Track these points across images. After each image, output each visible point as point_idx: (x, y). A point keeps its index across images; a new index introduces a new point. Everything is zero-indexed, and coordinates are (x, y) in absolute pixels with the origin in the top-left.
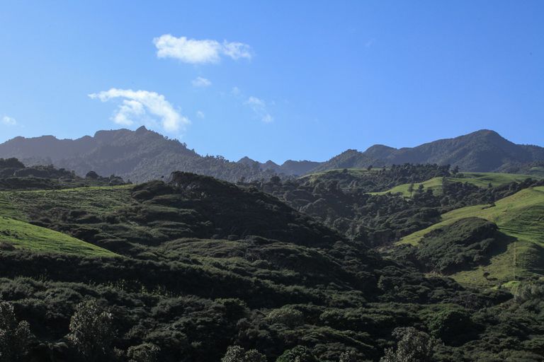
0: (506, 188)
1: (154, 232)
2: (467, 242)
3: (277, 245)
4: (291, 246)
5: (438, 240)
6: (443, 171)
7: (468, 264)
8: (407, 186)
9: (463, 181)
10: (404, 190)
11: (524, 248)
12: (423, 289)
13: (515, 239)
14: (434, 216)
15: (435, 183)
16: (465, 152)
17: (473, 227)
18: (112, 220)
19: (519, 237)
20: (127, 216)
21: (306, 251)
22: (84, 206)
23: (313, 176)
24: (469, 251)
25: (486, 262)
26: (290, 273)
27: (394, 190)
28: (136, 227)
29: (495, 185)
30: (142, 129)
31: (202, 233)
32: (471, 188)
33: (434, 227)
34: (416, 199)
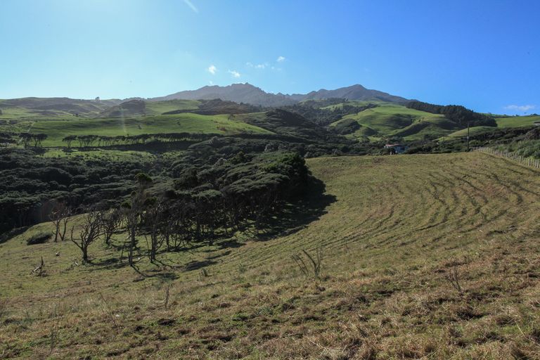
0: (362, 107)
1: (274, 125)
2: (349, 126)
3: (303, 129)
4: (306, 129)
5: (341, 125)
6: (343, 101)
7: (349, 132)
8: (333, 106)
9: (349, 104)
10: (332, 108)
11: (364, 129)
12: (337, 139)
13: (361, 126)
14: (340, 117)
15: (340, 105)
16: (351, 92)
18: (264, 122)
19: (363, 125)
20: (266, 121)
21: (309, 130)
22: (255, 118)
24: (349, 128)
25: (354, 132)
27: (328, 107)
28: (269, 124)
29: (359, 106)
31: (284, 125)
32: (352, 107)
33: (340, 121)
34: (335, 111)
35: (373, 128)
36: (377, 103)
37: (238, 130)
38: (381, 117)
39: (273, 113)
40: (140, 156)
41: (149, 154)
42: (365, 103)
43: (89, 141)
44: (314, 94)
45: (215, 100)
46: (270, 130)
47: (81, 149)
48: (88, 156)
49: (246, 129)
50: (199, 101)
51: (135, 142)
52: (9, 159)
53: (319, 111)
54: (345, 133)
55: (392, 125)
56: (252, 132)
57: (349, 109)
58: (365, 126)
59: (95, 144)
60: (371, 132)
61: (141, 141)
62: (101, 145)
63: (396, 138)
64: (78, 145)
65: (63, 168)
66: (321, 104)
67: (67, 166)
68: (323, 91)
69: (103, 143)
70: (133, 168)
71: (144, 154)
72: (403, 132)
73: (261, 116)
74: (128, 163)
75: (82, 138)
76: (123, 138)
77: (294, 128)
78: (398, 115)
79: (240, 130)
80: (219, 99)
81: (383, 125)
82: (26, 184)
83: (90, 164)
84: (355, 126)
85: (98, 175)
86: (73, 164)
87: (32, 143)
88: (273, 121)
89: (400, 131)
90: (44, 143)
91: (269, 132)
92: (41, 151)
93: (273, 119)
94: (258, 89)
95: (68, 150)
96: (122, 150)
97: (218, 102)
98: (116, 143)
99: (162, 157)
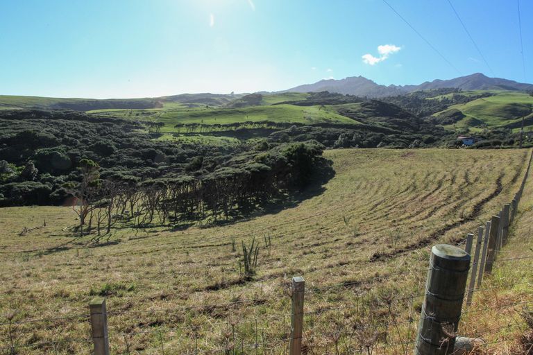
0: (475, 97)
1: (365, 115)
2: (450, 117)
3: (394, 119)
4: (398, 119)
5: (443, 116)
6: (456, 91)
7: (450, 123)
8: (441, 96)
9: (461, 94)
10: (440, 98)
11: (468, 119)
12: (431, 130)
13: (465, 116)
14: (445, 107)
15: (450, 96)
16: (469, 81)
17: (454, 112)
18: (356, 112)
19: (467, 115)
20: (359, 111)
21: (401, 120)
22: (349, 108)
23: (412, 93)
24: (451, 119)
25: (455, 122)
26: (396, 126)
27: (436, 98)
28: (361, 114)
29: (472, 95)
30: (360, 76)
31: (376, 115)
32: (463, 97)
33: (444, 111)
34: (442, 101)
35: (480, 118)
36: (498, 91)
37: (324, 119)
38: (492, 107)
39: (368, 104)
40: (228, 141)
41: (236, 140)
42: (480, 92)
43: (193, 128)
44: (427, 84)
45: (323, 92)
46: (357, 120)
47: (186, 134)
48: (187, 140)
49: (332, 119)
50: (309, 93)
51: (228, 129)
52: (129, 141)
53: (424, 101)
54: (445, 124)
55: (505, 115)
56: (337, 121)
57: (460, 99)
58: (470, 116)
59: (198, 130)
60: (475, 123)
61: (233, 128)
62: (202, 131)
63: (501, 130)
64: (185, 131)
65: (162, 150)
66: (430, 95)
67: (166, 148)
68: (438, 81)
69: (204, 130)
70: (216, 151)
71: (231, 139)
72: (517, 123)
73: (355, 107)
74: (214, 147)
75: (188, 126)
76: (219, 126)
77: (384, 118)
78: (515, 104)
79: (326, 120)
80: (327, 92)
81: (492, 115)
82: (130, 161)
83: (184, 147)
84: (458, 116)
85: (186, 155)
86: (170, 146)
87: (154, 130)
88: (367, 111)
89: (512, 121)
90: (162, 129)
91: (355, 122)
92: (158, 135)
93: (367, 109)
94: (370, 82)
95: (176, 135)
96: (216, 136)
97: (325, 94)
98: (214, 130)
99: (245, 143)
